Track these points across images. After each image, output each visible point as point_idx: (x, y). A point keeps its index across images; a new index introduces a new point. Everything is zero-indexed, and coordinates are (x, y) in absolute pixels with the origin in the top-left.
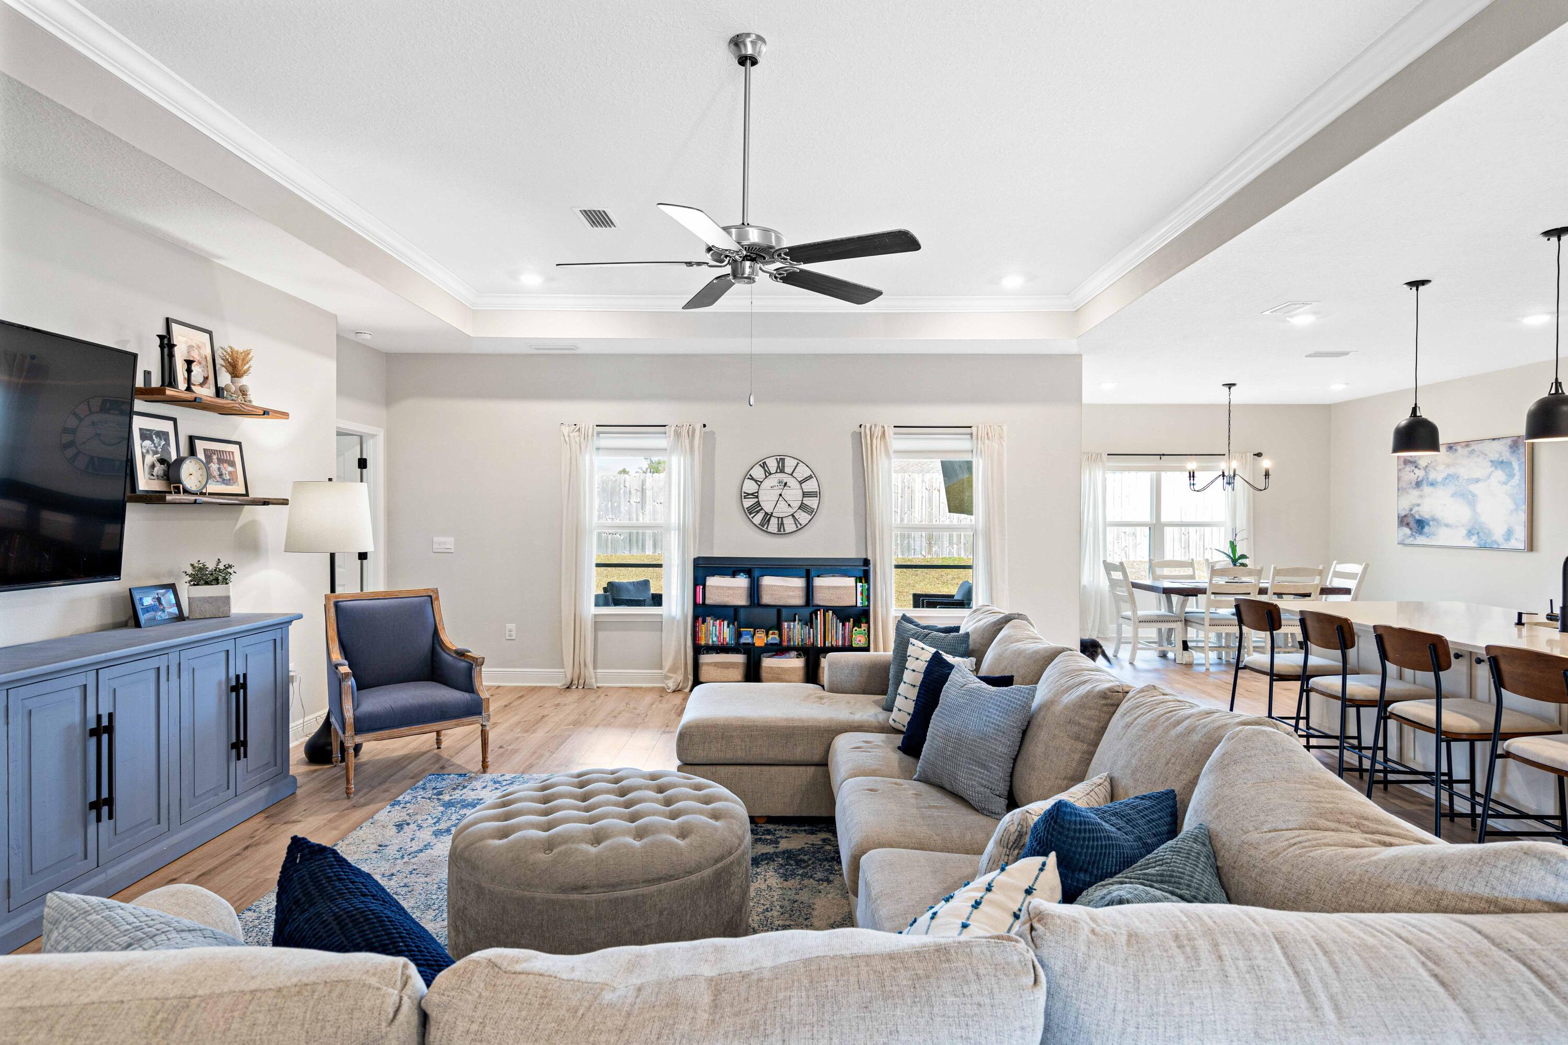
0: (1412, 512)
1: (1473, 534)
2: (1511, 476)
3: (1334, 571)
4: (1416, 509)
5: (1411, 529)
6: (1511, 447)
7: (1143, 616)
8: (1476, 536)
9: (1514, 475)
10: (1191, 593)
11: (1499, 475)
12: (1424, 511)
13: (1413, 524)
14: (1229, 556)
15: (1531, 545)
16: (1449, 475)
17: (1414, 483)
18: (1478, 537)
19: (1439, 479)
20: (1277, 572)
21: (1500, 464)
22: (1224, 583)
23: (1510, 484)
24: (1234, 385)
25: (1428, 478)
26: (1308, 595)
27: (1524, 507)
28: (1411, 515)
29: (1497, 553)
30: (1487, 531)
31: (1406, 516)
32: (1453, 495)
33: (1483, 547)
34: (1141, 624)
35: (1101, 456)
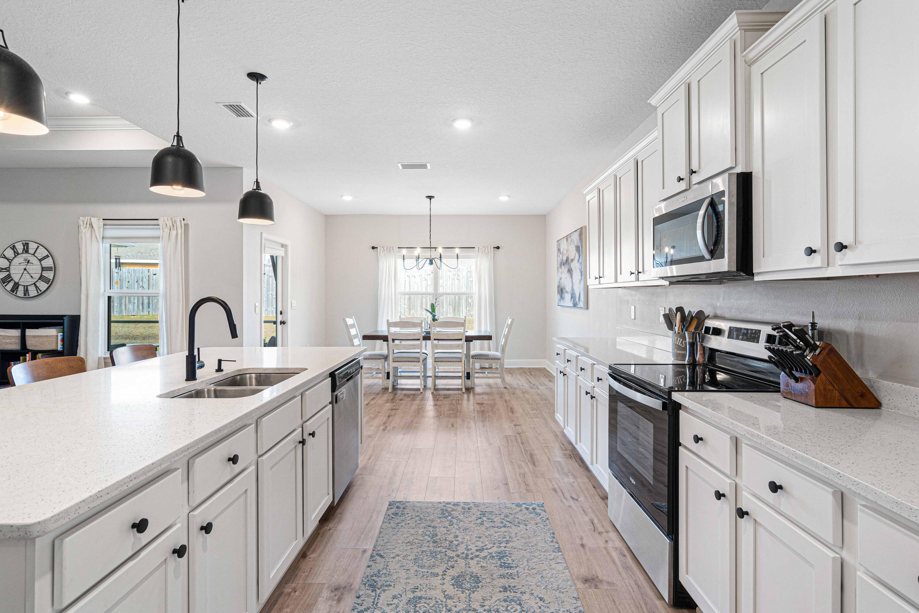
1: (572, 298)
2: (580, 256)
4: (560, 281)
5: (560, 295)
6: (579, 236)
11: (577, 255)
12: (562, 283)
13: (560, 292)
15: (587, 305)
16: (567, 257)
17: (560, 264)
21: (577, 248)
23: (579, 262)
24: (432, 197)
30: (575, 295)
31: (559, 286)
32: (568, 271)
33: (574, 306)
35: (392, 248)
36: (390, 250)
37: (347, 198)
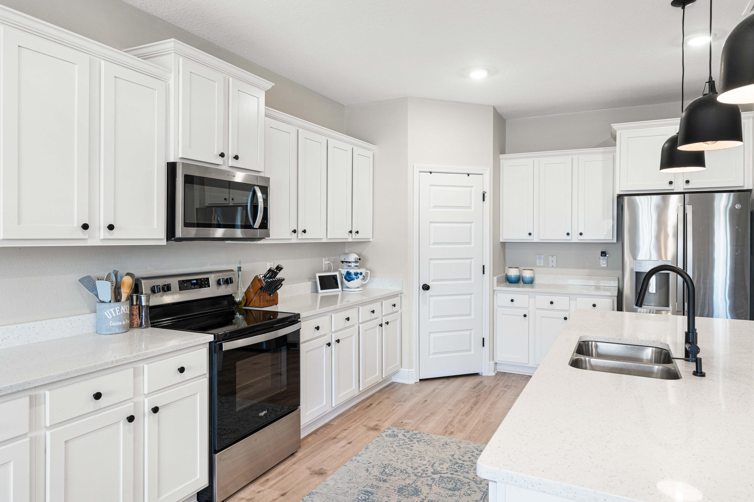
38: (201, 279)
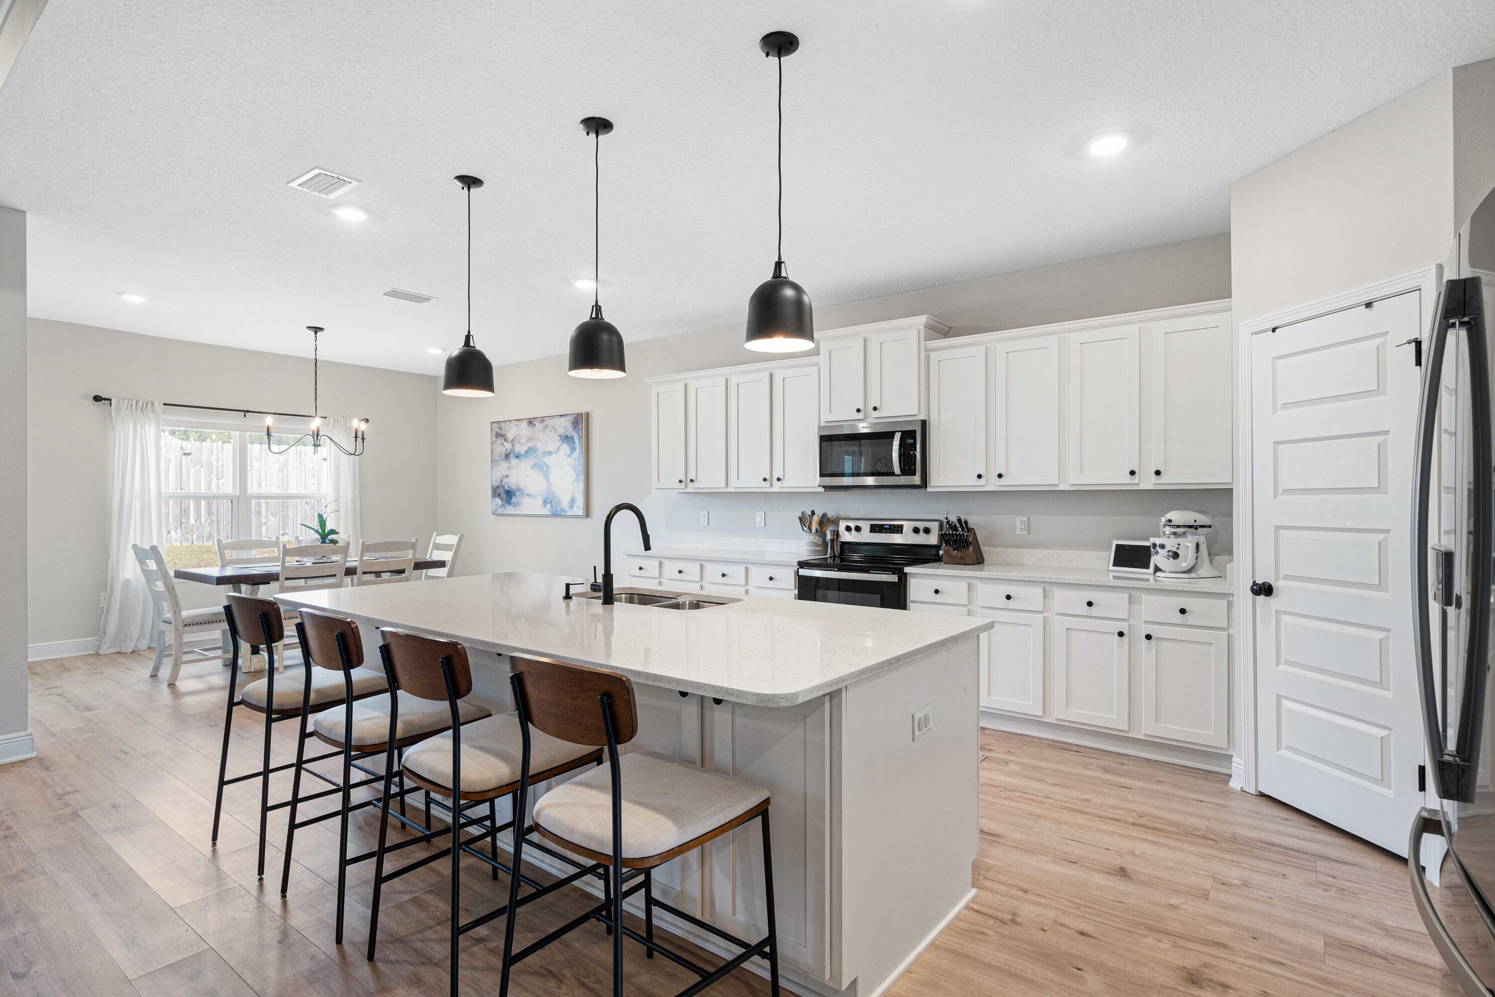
0: (503, 483)
1: (548, 503)
2: (573, 449)
3: (434, 543)
4: (505, 480)
5: (502, 499)
6: (573, 423)
7: (191, 617)
8: (550, 505)
9: (576, 448)
10: (259, 581)
11: (565, 448)
12: (512, 482)
13: (503, 495)
14: (317, 531)
15: (588, 514)
16: (529, 448)
17: (504, 455)
18: (551, 505)
19: (522, 452)
20: (366, 548)
21: (567, 439)
22: (311, 563)
23: (573, 456)
24: (321, 329)
25: (514, 451)
26: (402, 572)
27: (582, 477)
28: (502, 486)
29: (563, 519)
30: (557, 500)
31: (497, 487)
32: (533, 467)
33: (555, 515)
34: (186, 628)
35: (150, 404)
36: (143, 407)
37: (133, 299)
38: (894, 525)
